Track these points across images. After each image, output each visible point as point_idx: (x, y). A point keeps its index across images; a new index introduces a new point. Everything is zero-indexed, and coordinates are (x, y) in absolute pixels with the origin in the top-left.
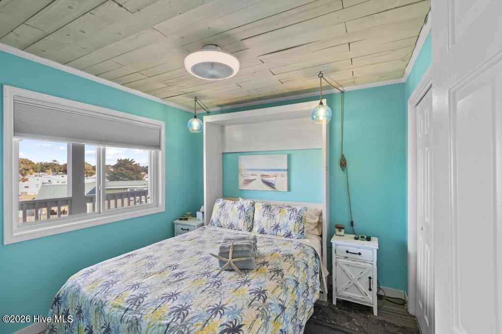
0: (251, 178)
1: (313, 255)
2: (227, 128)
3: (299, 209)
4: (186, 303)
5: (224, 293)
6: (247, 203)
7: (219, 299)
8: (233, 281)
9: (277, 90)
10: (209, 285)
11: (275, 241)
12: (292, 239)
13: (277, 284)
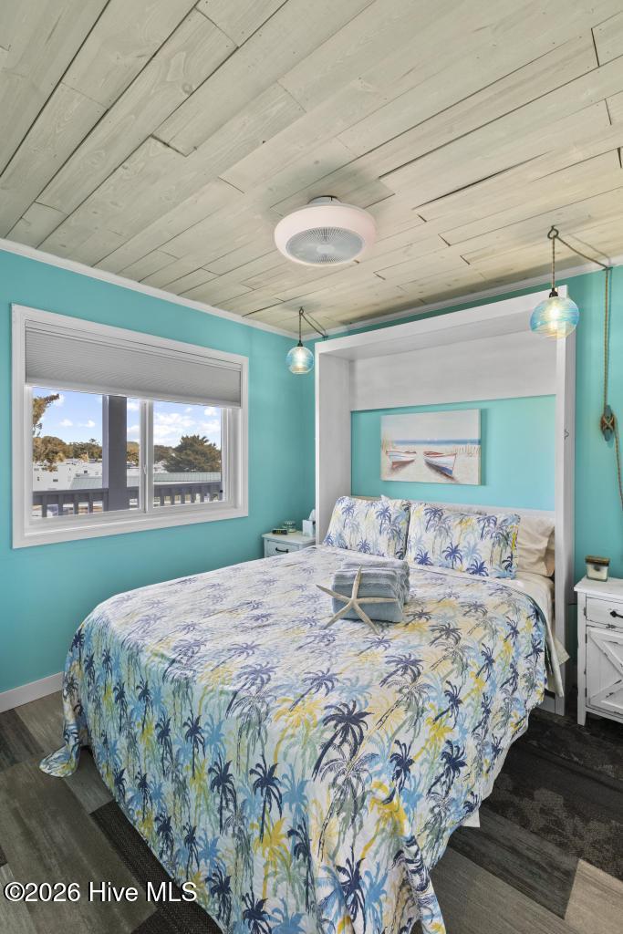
0: (404, 459)
1: (531, 612)
2: (360, 365)
3: (502, 519)
4: (268, 663)
5: (337, 654)
6: (394, 506)
7: (327, 664)
8: (358, 638)
9: (456, 280)
10: (312, 638)
11: (448, 578)
12: (486, 578)
13: (445, 653)
